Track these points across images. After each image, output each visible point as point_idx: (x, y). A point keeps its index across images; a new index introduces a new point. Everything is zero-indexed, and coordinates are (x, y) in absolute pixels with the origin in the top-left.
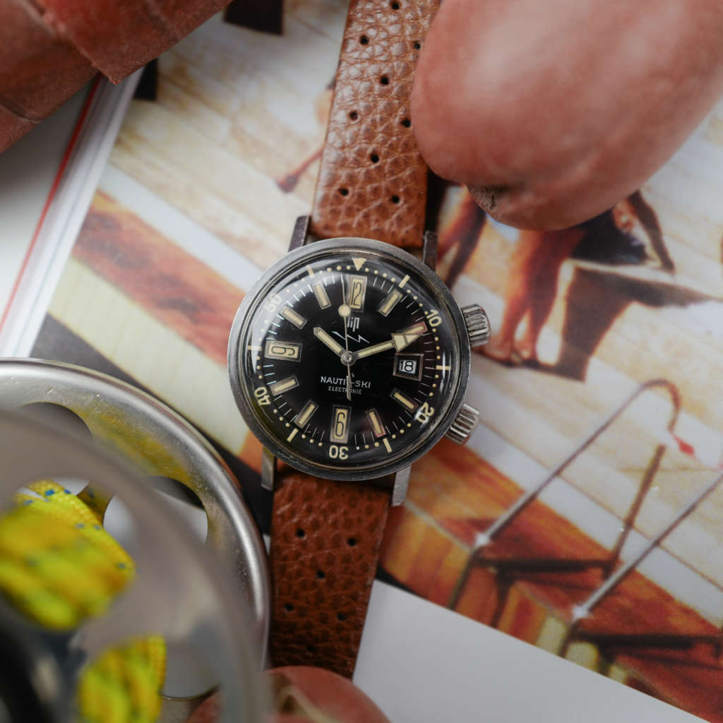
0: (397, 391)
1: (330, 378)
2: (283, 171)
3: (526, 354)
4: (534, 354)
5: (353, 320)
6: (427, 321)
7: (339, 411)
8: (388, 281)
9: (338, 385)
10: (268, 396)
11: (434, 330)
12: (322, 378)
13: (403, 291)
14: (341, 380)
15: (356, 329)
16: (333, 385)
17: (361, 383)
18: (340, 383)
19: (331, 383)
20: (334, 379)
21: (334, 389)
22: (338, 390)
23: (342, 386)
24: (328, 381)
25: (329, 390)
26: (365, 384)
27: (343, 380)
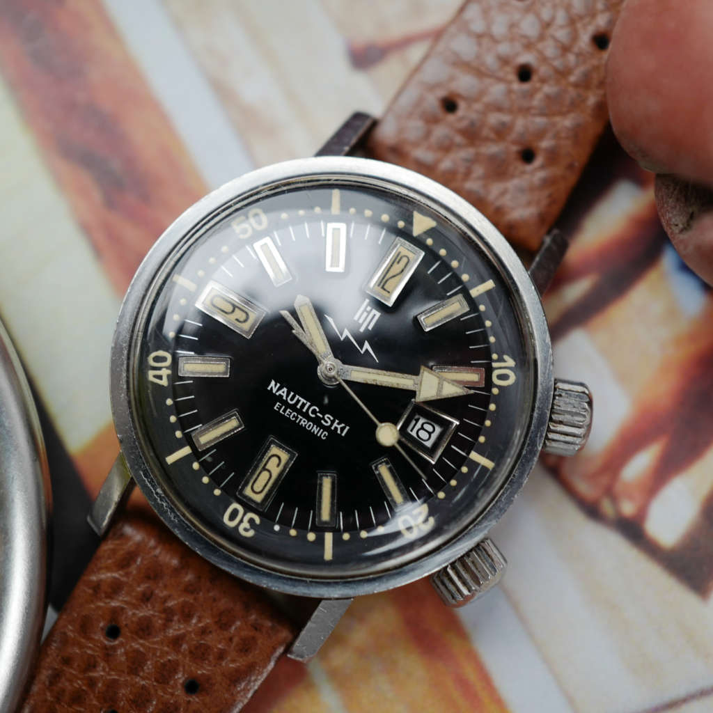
0: (387, 463)
1: (285, 389)
2: (368, 32)
3: (628, 508)
4: (642, 514)
5: (369, 313)
6: (489, 370)
7: (274, 450)
8: (456, 279)
9: (293, 407)
10: (169, 372)
11: (495, 391)
12: (273, 383)
13: (472, 303)
14: (303, 400)
15: (366, 329)
16: (285, 403)
17: (333, 422)
18: (298, 407)
19: (284, 398)
20: (292, 394)
21: (284, 411)
22: (290, 415)
23: (300, 412)
24: (280, 392)
25: (275, 408)
26: (339, 427)
27: (305, 402)
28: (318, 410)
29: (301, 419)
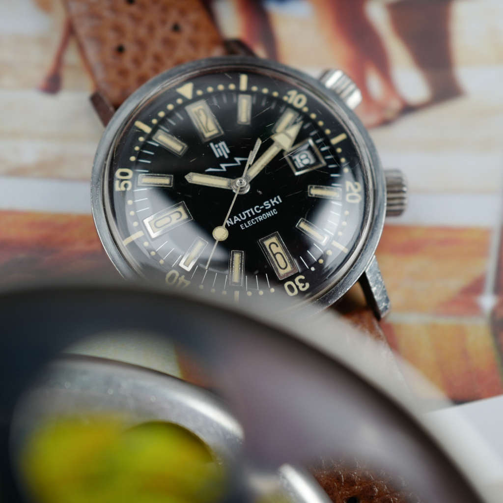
0: (311, 187)
1: (235, 217)
5: (219, 147)
6: (291, 106)
7: (267, 243)
8: (227, 92)
9: (248, 219)
10: (183, 276)
11: (305, 110)
13: (248, 92)
14: (247, 211)
15: (228, 154)
16: (243, 222)
17: (270, 203)
18: (250, 216)
19: (240, 220)
20: (240, 215)
21: (248, 225)
22: (252, 223)
23: (253, 217)
24: (235, 221)
25: (242, 229)
26: (275, 201)
27: (249, 210)
28: (258, 207)
29: (258, 219)
